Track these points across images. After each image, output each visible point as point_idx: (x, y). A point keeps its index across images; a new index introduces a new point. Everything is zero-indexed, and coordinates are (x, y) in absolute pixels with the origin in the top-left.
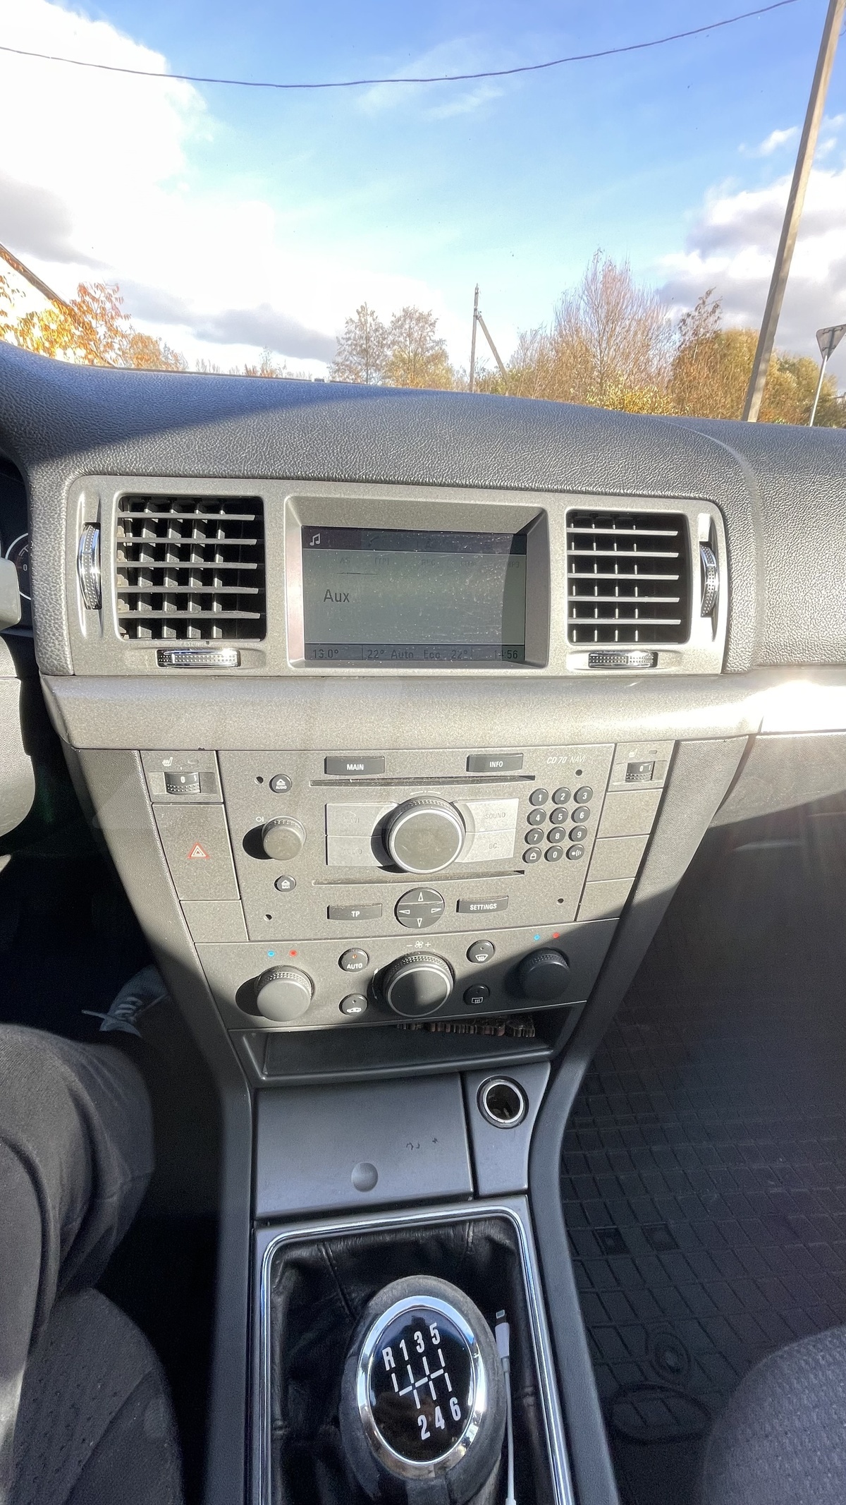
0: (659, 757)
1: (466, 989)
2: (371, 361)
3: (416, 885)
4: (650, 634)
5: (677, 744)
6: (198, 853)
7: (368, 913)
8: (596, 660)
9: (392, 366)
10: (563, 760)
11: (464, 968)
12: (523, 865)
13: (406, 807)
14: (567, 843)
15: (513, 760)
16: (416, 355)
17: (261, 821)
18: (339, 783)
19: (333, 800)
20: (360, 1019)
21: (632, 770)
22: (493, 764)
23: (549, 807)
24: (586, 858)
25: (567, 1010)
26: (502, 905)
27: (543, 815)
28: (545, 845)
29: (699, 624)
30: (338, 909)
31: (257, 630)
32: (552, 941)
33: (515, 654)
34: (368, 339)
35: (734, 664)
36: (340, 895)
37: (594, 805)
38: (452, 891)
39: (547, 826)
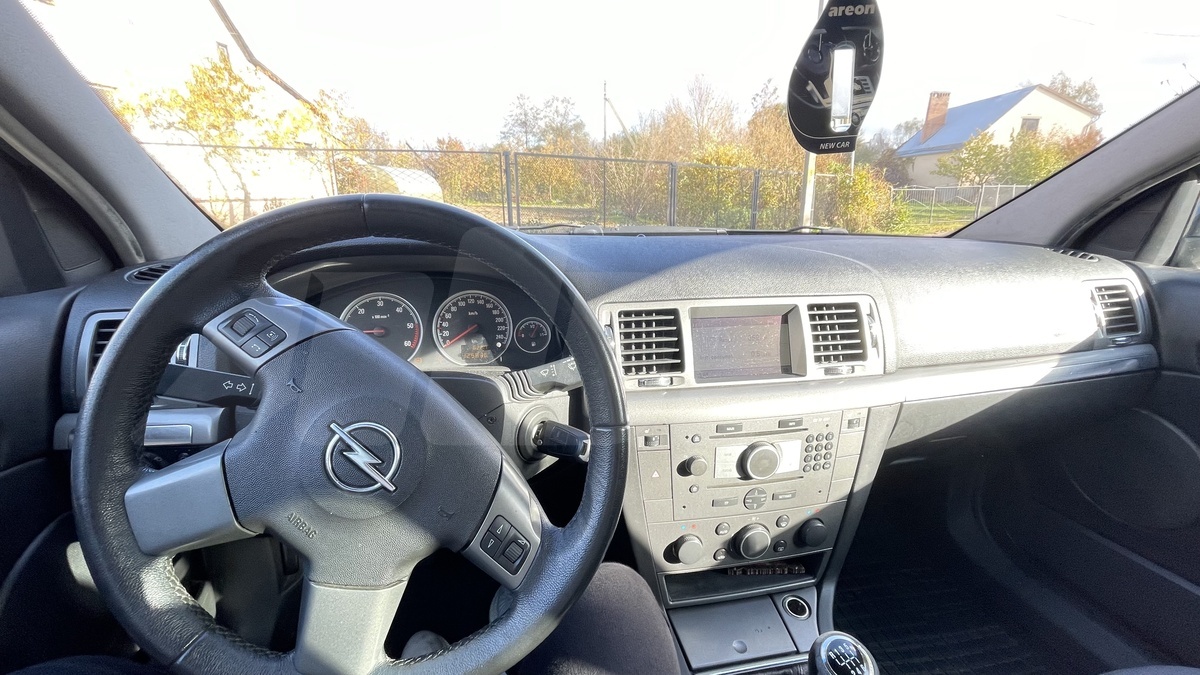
0: (860, 416)
1: (776, 545)
2: (529, 130)
3: (754, 486)
4: (847, 358)
5: (869, 409)
6: (656, 475)
7: (732, 503)
8: (827, 371)
9: (544, 133)
10: (820, 420)
11: (776, 531)
12: (803, 474)
13: (752, 447)
14: (823, 461)
15: (799, 422)
16: (562, 124)
17: (686, 457)
18: (723, 437)
19: (720, 445)
20: (723, 562)
21: (850, 422)
22: (791, 424)
23: (815, 443)
24: (831, 468)
25: (822, 554)
26: (794, 495)
27: (812, 447)
28: (813, 463)
29: (871, 351)
30: (718, 502)
31: (679, 367)
32: (816, 514)
33: (787, 370)
34: (526, 115)
35: (890, 368)
36: (719, 494)
37: (834, 441)
38: (771, 489)
39: (814, 453)
